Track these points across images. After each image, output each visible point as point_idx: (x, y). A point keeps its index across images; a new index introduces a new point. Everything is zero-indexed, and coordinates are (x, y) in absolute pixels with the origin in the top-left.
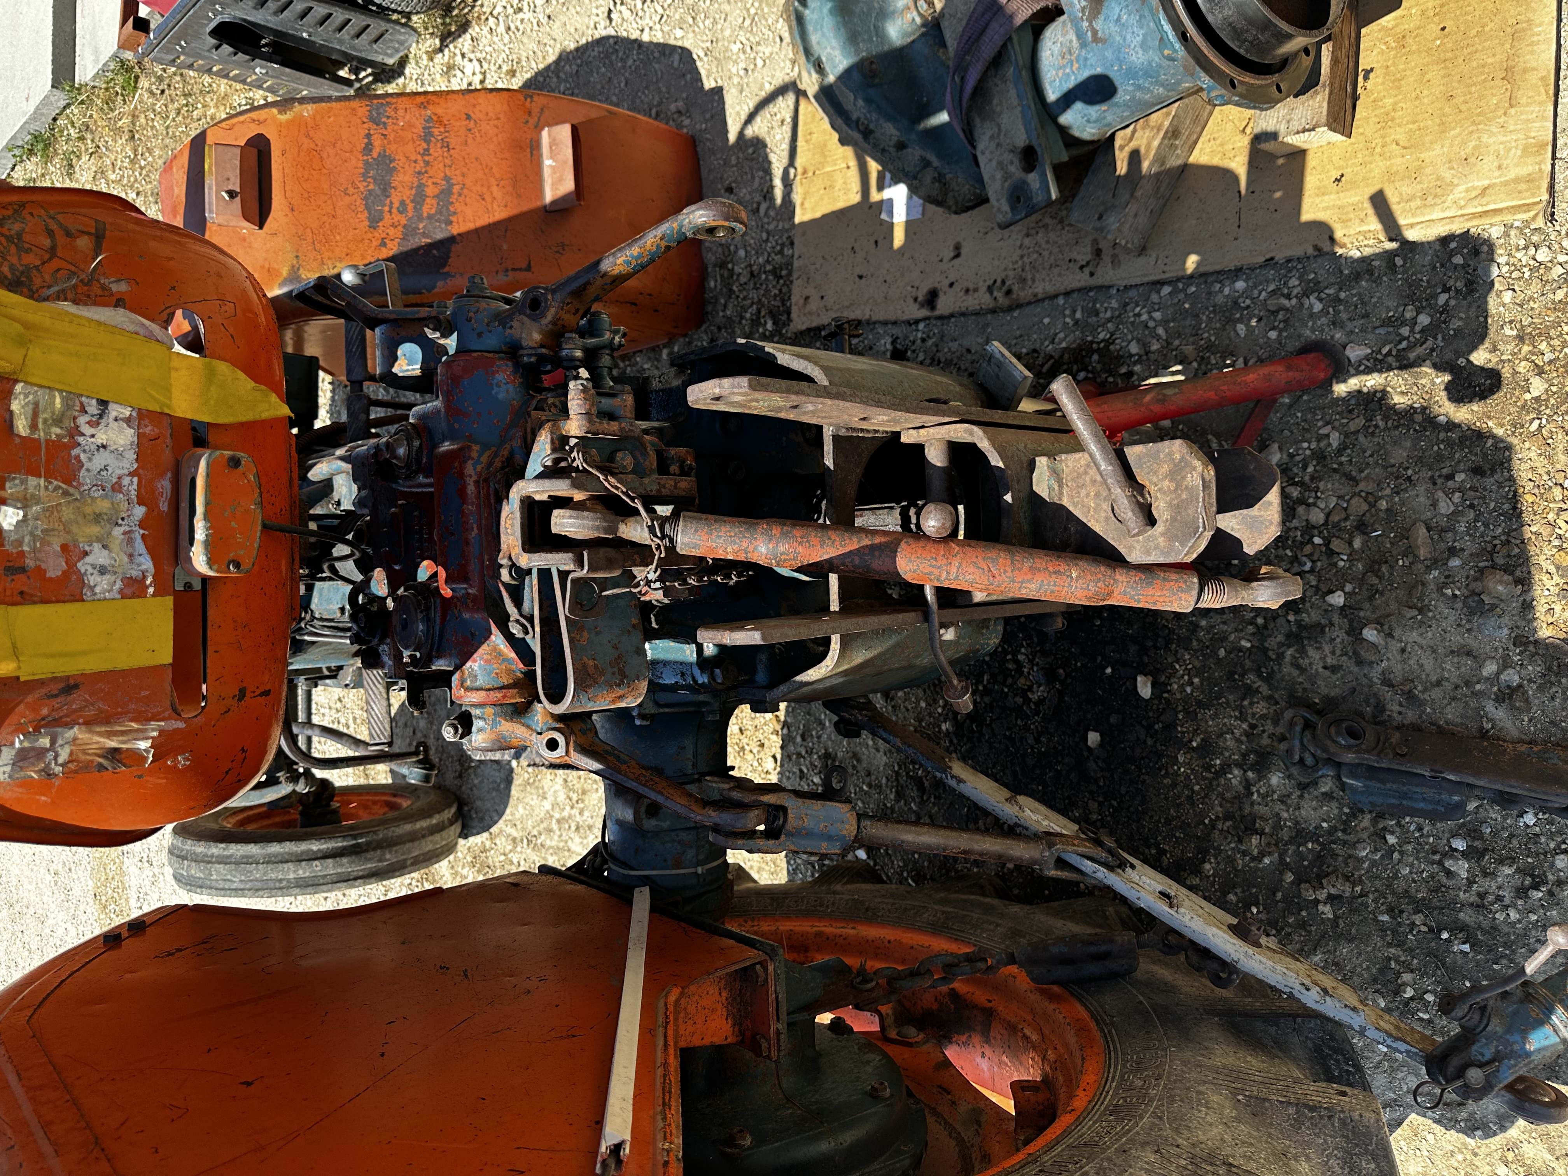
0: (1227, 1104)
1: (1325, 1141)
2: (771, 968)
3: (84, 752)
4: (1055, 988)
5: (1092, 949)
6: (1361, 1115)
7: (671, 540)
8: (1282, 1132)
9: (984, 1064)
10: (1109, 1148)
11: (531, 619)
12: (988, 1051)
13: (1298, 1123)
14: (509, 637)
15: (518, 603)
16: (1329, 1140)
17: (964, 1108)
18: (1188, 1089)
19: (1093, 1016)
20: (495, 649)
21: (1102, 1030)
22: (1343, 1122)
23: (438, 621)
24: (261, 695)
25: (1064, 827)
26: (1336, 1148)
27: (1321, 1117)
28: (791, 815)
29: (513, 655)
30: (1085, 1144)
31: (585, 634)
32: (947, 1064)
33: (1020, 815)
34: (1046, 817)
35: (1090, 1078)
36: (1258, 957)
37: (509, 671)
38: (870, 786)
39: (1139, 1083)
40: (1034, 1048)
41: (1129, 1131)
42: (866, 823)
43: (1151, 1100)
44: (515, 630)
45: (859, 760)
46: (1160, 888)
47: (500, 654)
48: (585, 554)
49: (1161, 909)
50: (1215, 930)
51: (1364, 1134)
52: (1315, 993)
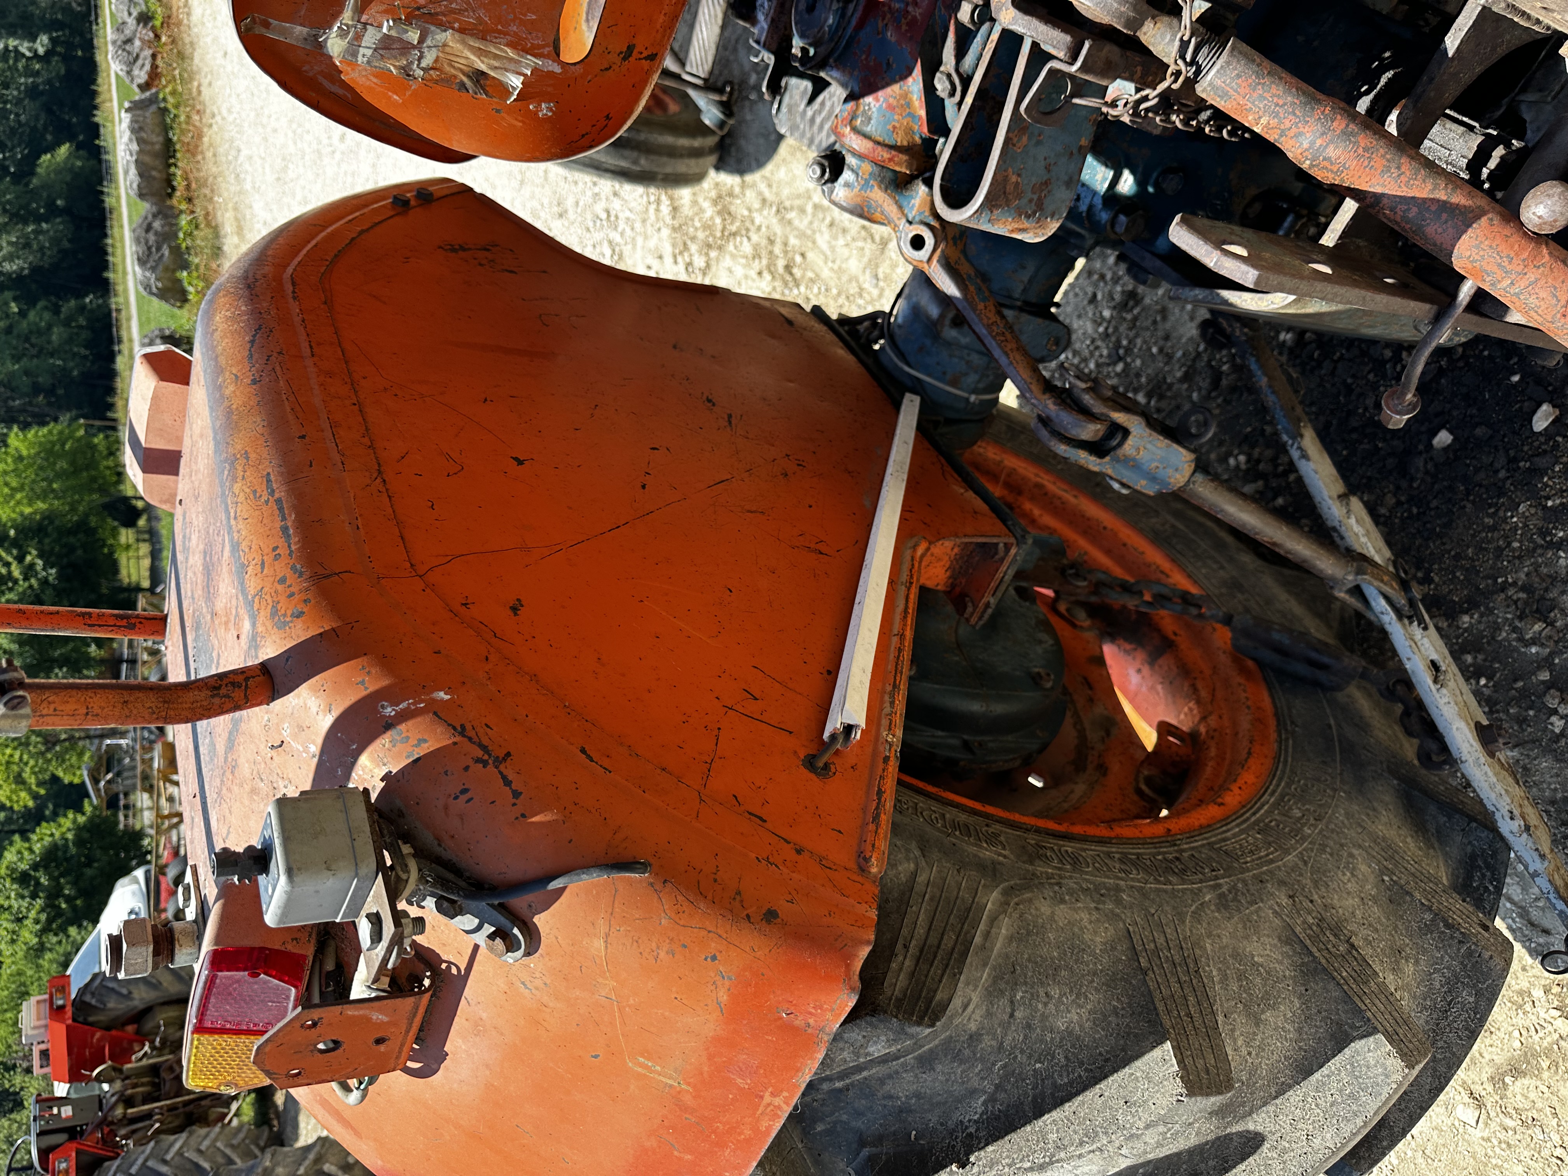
0: (1372, 878)
1: (1442, 957)
2: (1013, 551)
3: (450, 63)
4: (1250, 663)
5: (1314, 655)
6: (1491, 957)
7: (1198, 72)
8: (1407, 929)
9: (1134, 679)
10: (1248, 870)
11: (966, 81)
12: (1146, 670)
13: (1427, 929)
14: (929, 89)
15: (961, 53)
16: (1447, 958)
17: (1099, 710)
18: (1342, 845)
19: (1276, 714)
20: (906, 95)
21: (1280, 735)
22: (1470, 953)
23: (854, 22)
24: (646, 58)
25: (1378, 551)
26: (1448, 968)
27: (1452, 937)
28: (1130, 441)
29: (923, 113)
30: (1226, 852)
31: (1025, 139)
32: (1100, 661)
33: (1345, 521)
34: (1367, 534)
35: (1249, 777)
36: (1486, 768)
37: (909, 131)
38: (1161, 350)
39: (1297, 813)
40: (1198, 702)
41: (1272, 861)
42: (1199, 477)
43: (1304, 839)
44: (941, 85)
45: (1164, 318)
46: (1434, 656)
47: (909, 104)
48: (1087, 45)
49: (1423, 678)
50: (1462, 725)
51: (1482, 973)
52: (1518, 823)
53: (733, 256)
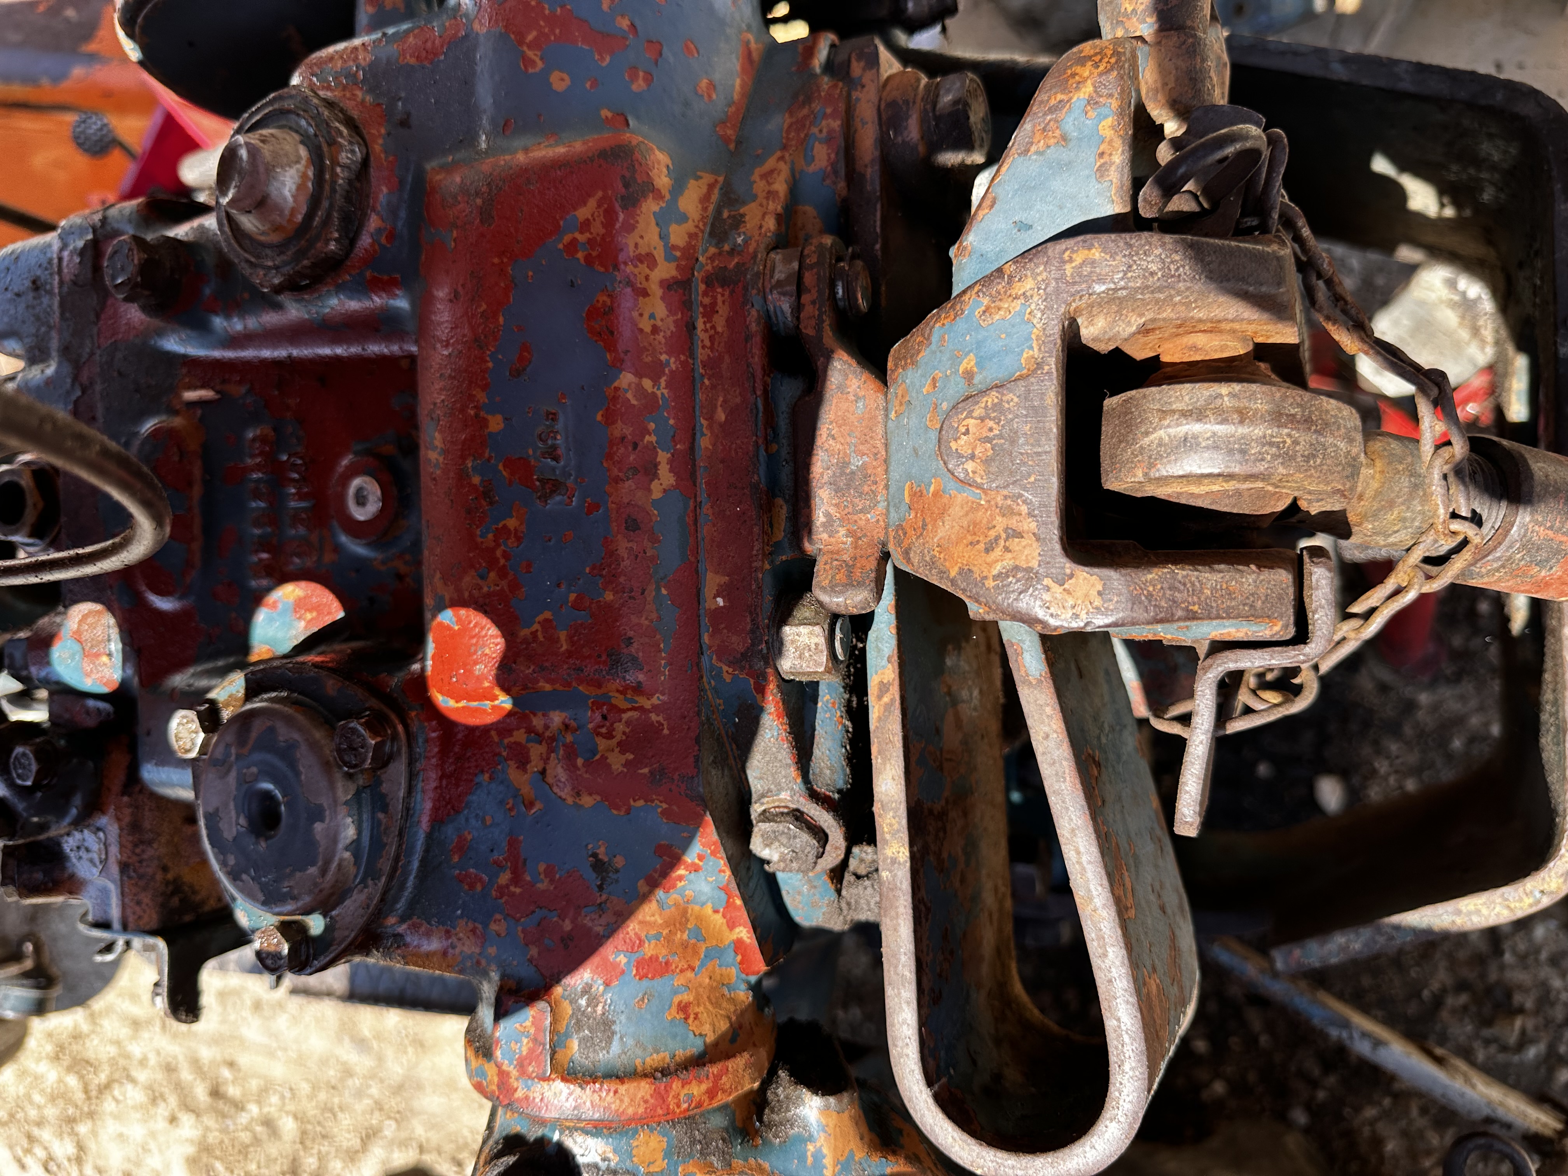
14: (747, 873)
20: (682, 918)
29: (743, 932)
37: (721, 990)
53: (117, 1117)
